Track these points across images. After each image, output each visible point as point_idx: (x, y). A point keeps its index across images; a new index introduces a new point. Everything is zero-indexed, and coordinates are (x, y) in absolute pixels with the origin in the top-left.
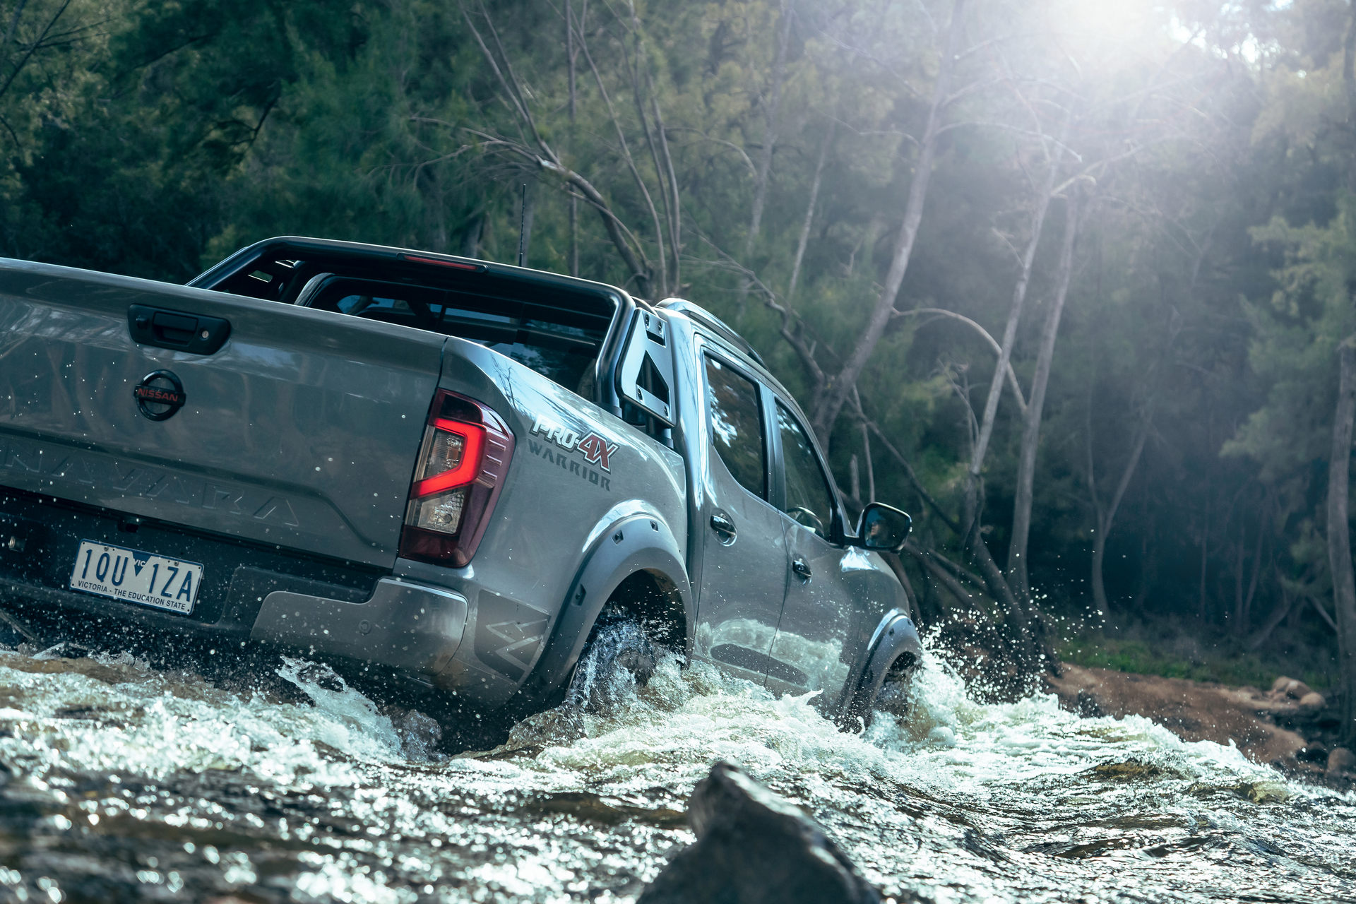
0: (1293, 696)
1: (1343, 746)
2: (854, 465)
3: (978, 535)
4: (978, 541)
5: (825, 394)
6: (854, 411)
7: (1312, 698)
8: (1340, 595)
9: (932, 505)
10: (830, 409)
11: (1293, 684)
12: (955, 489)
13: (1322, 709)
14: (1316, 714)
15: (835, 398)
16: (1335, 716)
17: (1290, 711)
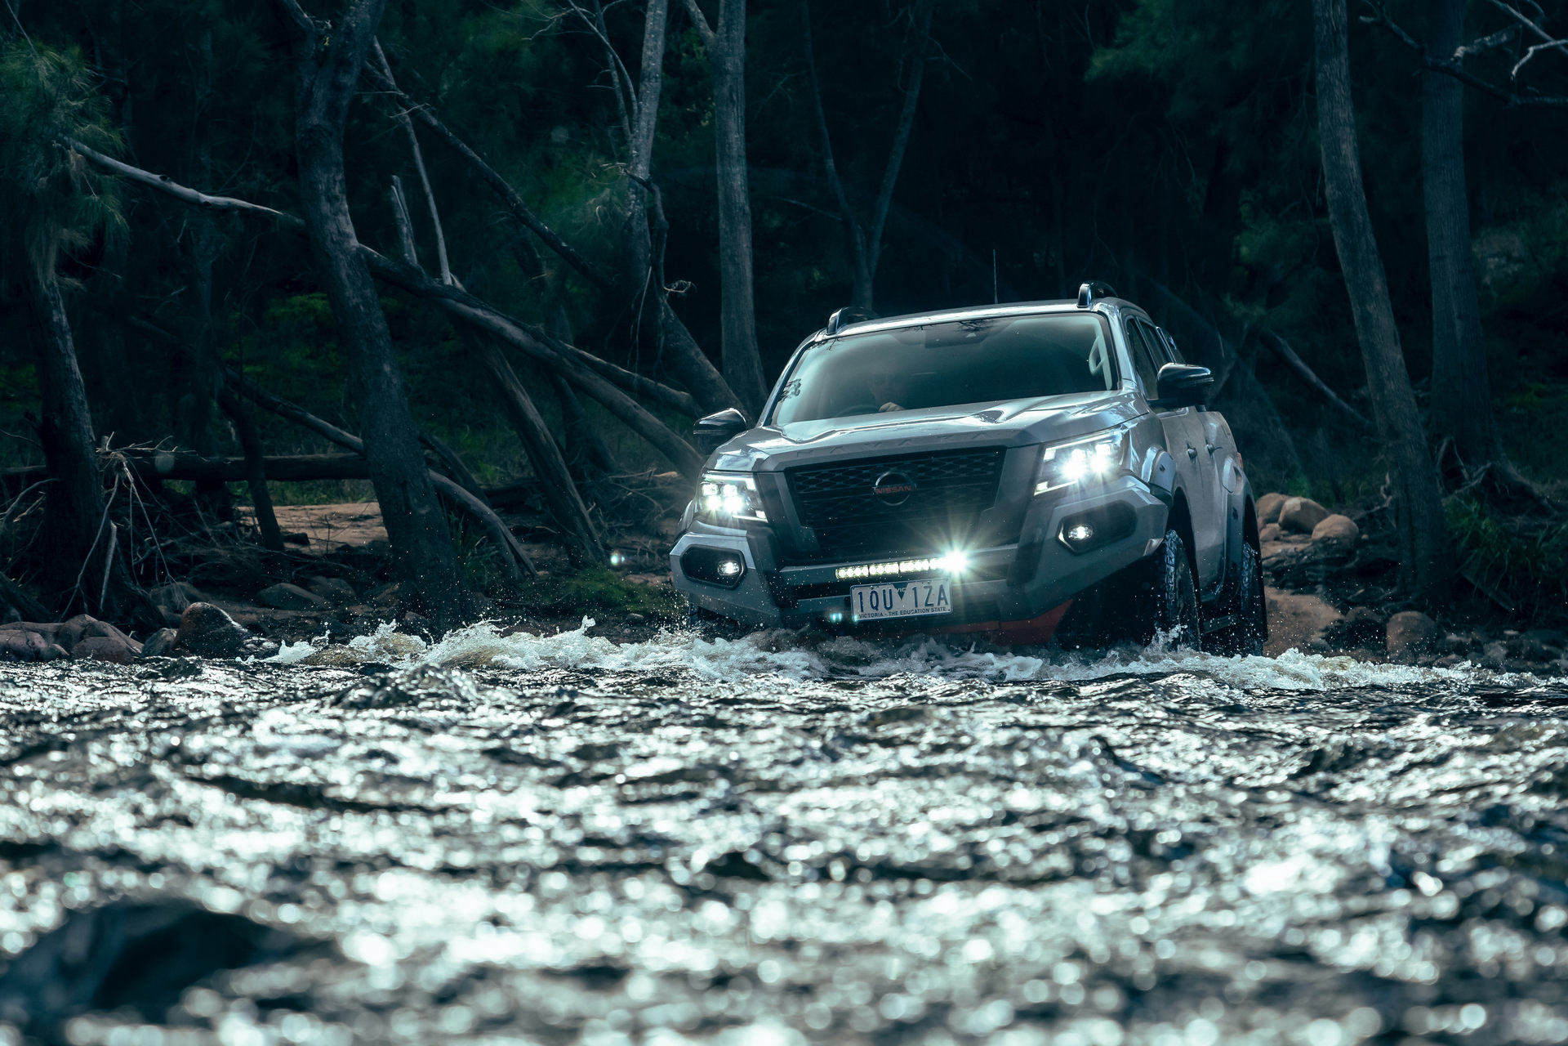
0: (1295, 526)
1: (1409, 607)
2: (398, 195)
3: (663, 300)
4: (666, 313)
5: (321, 59)
6: (383, 86)
7: (1334, 525)
8: (1366, 318)
9: (563, 253)
10: (337, 88)
11: (1293, 503)
12: (604, 216)
13: (1359, 543)
14: (1349, 554)
15: (344, 64)
16: (1387, 552)
17: (1298, 556)
